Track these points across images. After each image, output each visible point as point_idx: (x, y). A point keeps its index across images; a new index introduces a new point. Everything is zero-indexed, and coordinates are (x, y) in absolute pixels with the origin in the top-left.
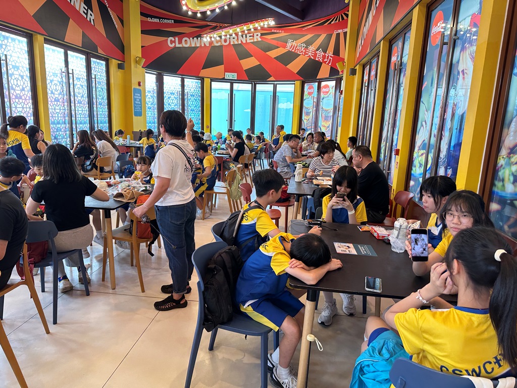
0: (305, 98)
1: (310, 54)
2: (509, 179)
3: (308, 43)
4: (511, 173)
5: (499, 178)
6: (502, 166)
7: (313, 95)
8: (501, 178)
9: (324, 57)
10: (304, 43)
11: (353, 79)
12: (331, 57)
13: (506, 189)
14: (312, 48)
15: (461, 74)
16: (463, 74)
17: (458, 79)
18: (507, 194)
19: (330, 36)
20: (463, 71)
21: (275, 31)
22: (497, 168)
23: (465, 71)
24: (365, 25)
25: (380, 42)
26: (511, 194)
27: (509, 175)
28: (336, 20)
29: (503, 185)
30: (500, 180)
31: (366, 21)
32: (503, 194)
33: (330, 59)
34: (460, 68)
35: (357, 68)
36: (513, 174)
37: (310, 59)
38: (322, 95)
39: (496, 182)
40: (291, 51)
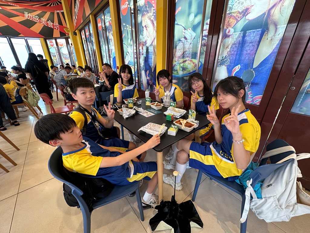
0: (49, 48)
1: (43, 23)
2: (180, 69)
3: (40, 16)
4: (180, 67)
5: (175, 70)
6: (175, 65)
7: (54, 46)
8: (176, 70)
9: (53, 26)
10: (37, 15)
11: (76, 38)
12: (57, 25)
13: (179, 74)
14: (44, 19)
15: (144, 28)
16: (146, 27)
17: (143, 30)
18: (180, 75)
19: (53, 14)
20: (145, 26)
21: (12, 4)
22: (173, 66)
23: (147, 26)
24: (75, 8)
25: (89, 16)
26: (181, 75)
27: (180, 68)
28: (54, 4)
29: (177, 72)
30: (175, 71)
31: (75, 5)
32: (178, 76)
33: (58, 27)
34: (143, 25)
35: (77, 31)
36: (181, 67)
37: (44, 25)
38: (60, 47)
39: (173, 72)
40: (29, 20)
